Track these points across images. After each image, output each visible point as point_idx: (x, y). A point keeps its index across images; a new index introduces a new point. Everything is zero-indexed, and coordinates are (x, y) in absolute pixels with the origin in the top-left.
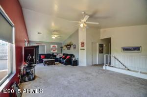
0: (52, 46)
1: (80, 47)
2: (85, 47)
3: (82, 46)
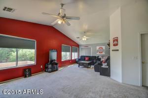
0: (98, 48)
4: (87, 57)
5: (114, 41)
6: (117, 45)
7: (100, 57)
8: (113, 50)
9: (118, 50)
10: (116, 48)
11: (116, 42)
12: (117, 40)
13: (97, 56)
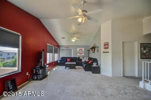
0: (78, 49)
1: (102, 50)
2: (110, 50)
3: (105, 48)
4: (69, 58)
5: (105, 45)
6: (108, 48)
7: (81, 58)
8: (104, 52)
9: (108, 52)
10: (106, 50)
11: (106, 46)
12: (108, 45)
13: (78, 57)
